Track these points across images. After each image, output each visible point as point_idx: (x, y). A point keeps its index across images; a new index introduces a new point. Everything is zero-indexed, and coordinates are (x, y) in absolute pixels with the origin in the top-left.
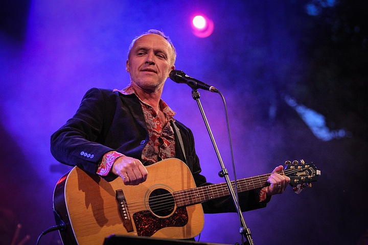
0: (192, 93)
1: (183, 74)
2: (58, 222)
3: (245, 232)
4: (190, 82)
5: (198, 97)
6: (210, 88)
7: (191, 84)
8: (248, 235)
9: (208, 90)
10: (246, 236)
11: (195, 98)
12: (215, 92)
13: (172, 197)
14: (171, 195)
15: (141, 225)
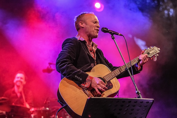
0: (111, 36)
1: (107, 29)
2: (62, 105)
3: (138, 93)
4: (110, 32)
5: (114, 38)
6: (119, 34)
7: (111, 33)
8: (139, 94)
9: (118, 35)
10: (138, 94)
11: (113, 39)
12: (121, 35)
13: (103, 79)
14: (102, 78)
15: (95, 94)
